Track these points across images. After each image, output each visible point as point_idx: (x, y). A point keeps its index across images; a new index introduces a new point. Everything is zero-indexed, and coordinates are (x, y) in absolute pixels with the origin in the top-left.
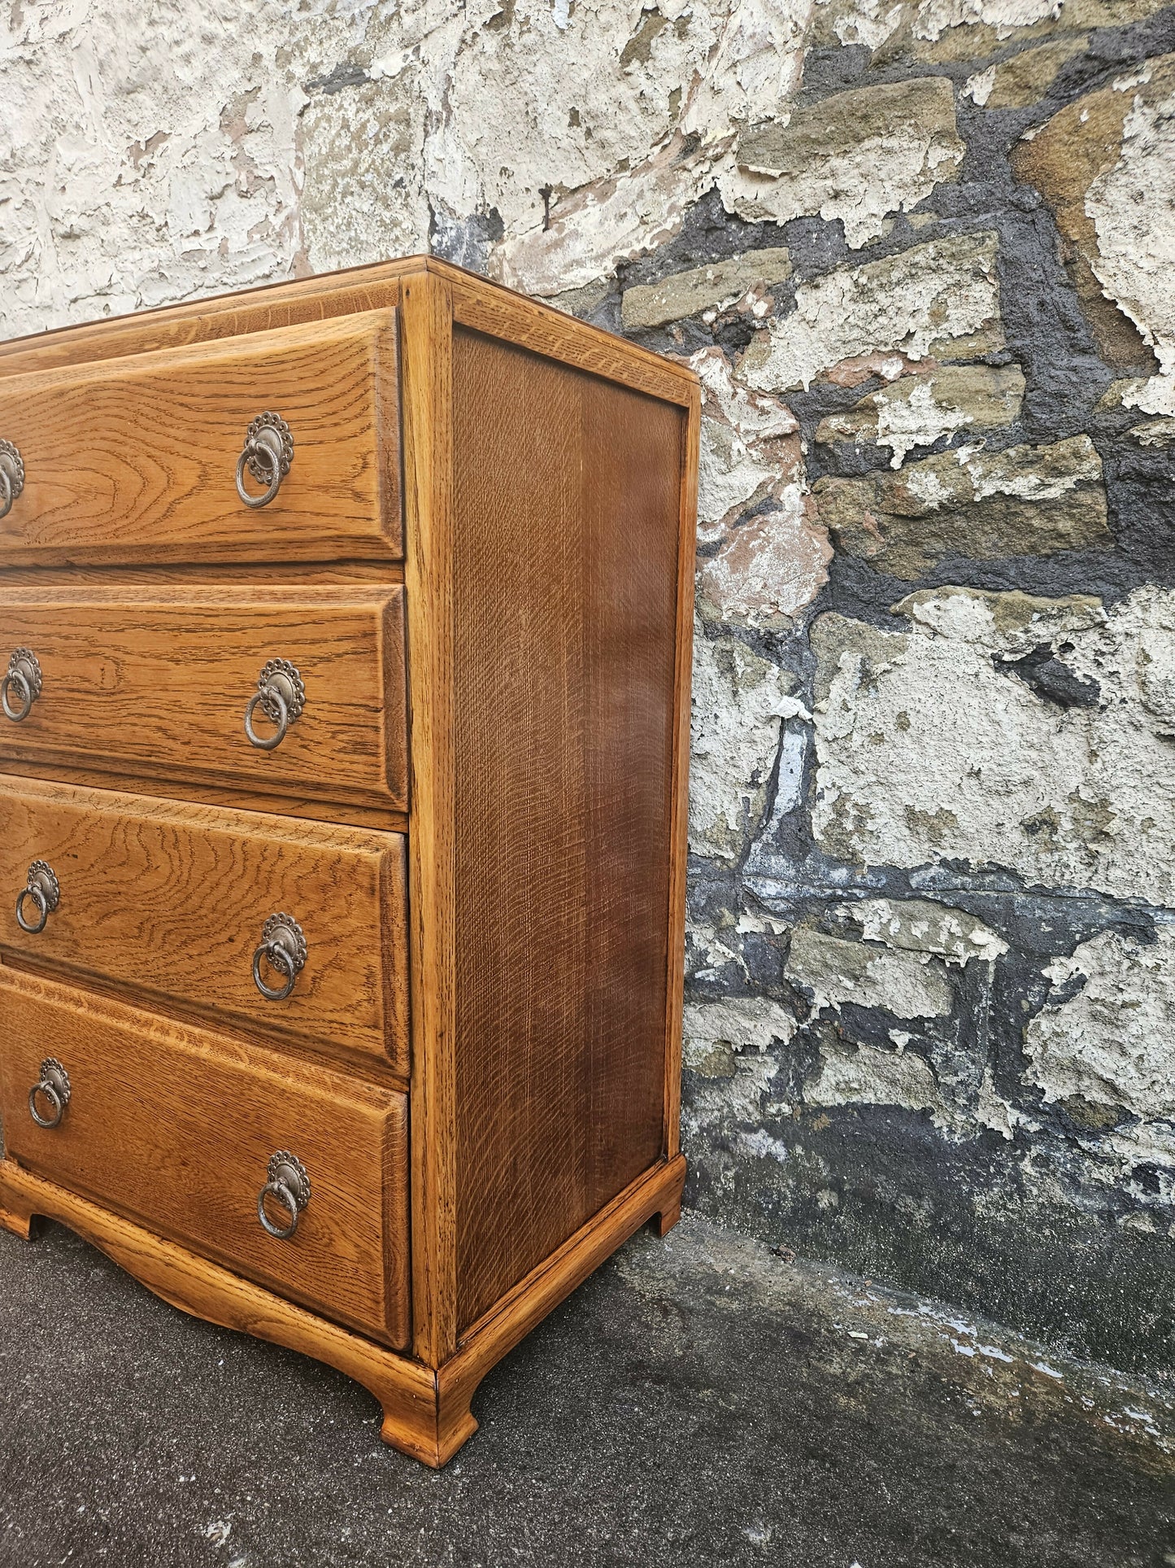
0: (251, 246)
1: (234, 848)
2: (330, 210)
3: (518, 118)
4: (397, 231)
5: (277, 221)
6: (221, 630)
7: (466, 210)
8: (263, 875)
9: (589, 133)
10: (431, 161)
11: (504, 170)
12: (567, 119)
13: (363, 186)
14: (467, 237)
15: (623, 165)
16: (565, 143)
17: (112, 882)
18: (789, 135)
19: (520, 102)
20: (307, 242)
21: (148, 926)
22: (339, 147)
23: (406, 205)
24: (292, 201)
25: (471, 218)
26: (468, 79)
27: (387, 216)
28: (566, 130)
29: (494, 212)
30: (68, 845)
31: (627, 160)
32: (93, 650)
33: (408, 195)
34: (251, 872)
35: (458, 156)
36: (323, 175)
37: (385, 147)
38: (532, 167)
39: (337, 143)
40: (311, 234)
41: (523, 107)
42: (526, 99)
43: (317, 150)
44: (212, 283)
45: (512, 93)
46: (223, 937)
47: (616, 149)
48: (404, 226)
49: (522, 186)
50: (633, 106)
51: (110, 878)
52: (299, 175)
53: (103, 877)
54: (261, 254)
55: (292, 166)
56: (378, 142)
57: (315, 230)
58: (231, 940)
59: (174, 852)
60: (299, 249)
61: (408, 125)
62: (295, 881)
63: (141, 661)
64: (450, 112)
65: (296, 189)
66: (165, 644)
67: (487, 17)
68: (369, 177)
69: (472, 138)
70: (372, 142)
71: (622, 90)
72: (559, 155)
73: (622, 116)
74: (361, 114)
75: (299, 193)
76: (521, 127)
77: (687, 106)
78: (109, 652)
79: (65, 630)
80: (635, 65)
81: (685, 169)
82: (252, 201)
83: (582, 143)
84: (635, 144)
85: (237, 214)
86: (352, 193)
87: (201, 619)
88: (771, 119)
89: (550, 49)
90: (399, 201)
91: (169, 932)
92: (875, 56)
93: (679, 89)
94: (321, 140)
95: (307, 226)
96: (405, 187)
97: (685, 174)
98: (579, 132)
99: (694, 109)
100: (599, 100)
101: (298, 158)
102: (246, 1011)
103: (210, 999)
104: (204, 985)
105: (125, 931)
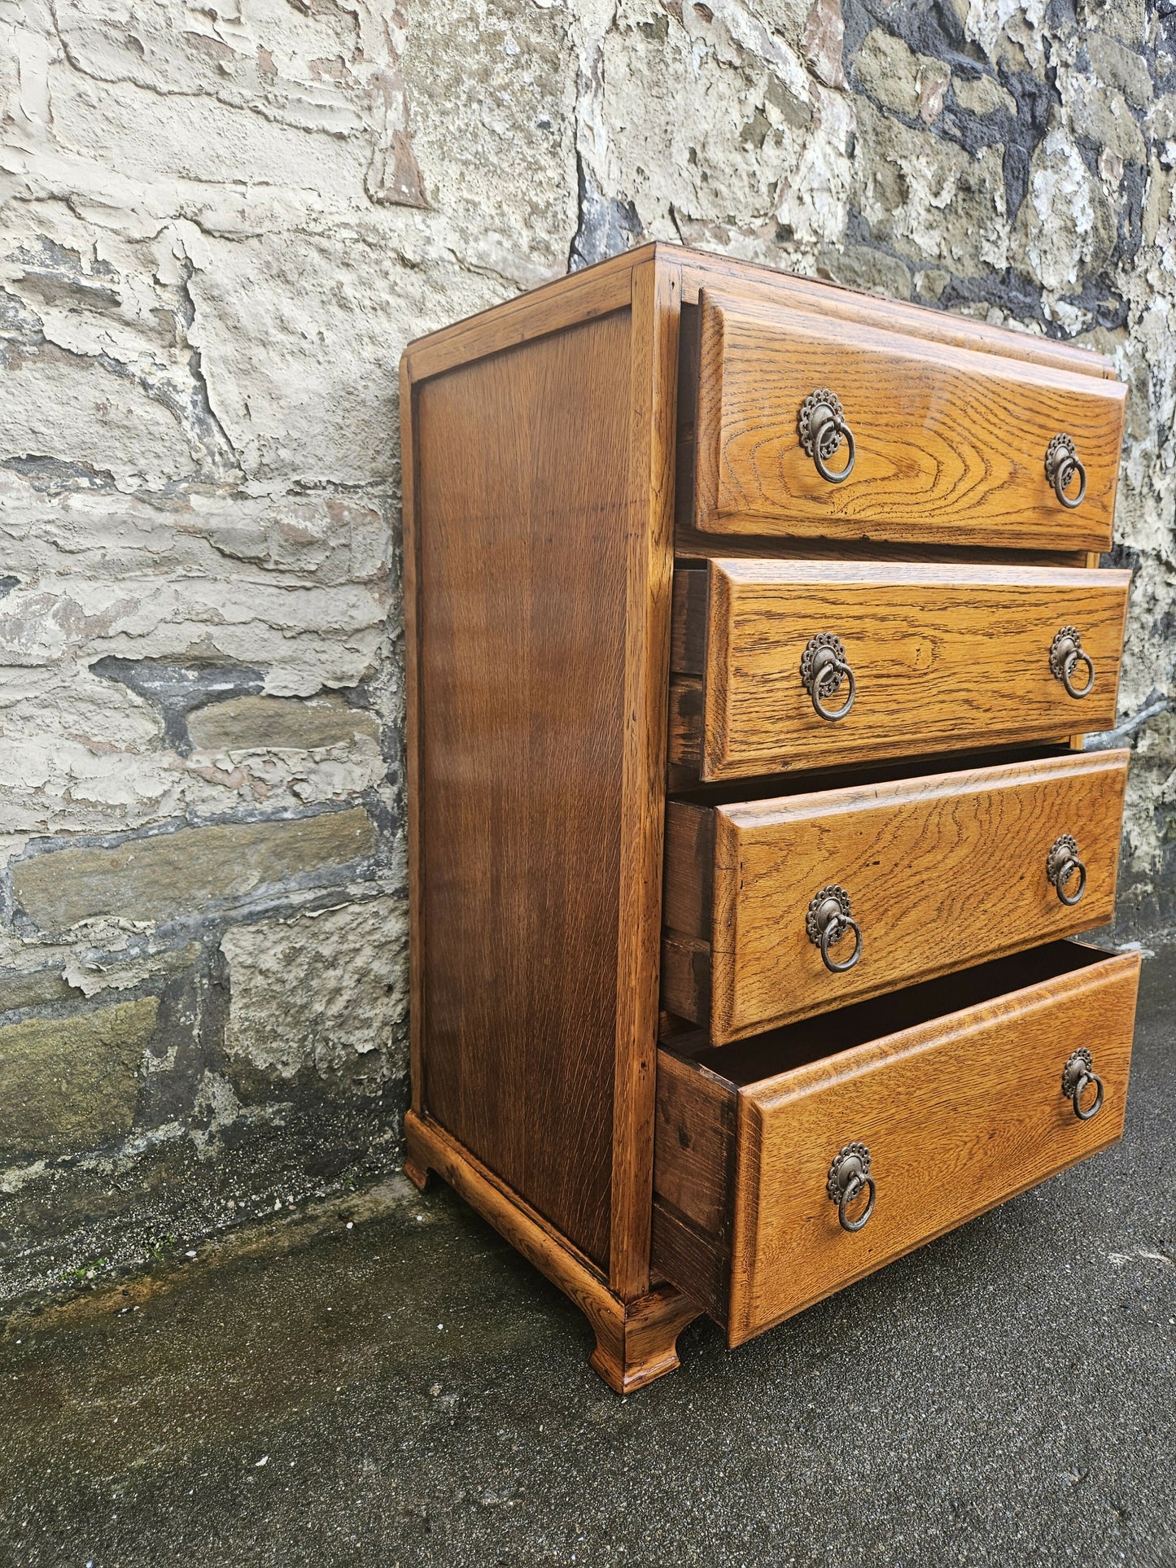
0: (316, 84)
1: (1036, 795)
2: (449, 105)
3: (657, 130)
4: (540, 176)
5: (361, 72)
6: (1031, 605)
7: (611, 191)
9: (705, 177)
10: (581, 123)
11: (640, 171)
12: (687, 155)
13: (499, 103)
14: (608, 218)
15: (731, 220)
16: (685, 174)
17: (916, 874)
18: (842, 260)
19: (663, 118)
20: (412, 127)
21: (948, 903)
22: (464, 38)
23: (554, 155)
24: (382, 61)
25: (613, 200)
26: (616, 66)
27: (528, 152)
28: (685, 163)
29: (632, 204)
30: (870, 853)
31: (734, 217)
32: (911, 630)
33: (557, 144)
35: (603, 132)
36: (440, 58)
37: (527, 77)
38: (663, 183)
39: (461, 31)
40: (419, 118)
41: (663, 123)
42: (668, 119)
43: (431, 22)
44: (237, 101)
45: (654, 104)
46: (1015, 880)
47: (727, 203)
48: (550, 173)
49: (655, 193)
50: (745, 177)
51: (914, 870)
52: (399, 37)
53: (908, 872)
54: (335, 104)
55: (388, 18)
56: (517, 65)
57: (426, 116)
58: (1022, 878)
59: (985, 818)
60: (401, 128)
61: (556, 70)
63: (959, 637)
64: (599, 85)
65: (392, 51)
66: (983, 618)
67: (643, 20)
68: (506, 96)
69: (618, 124)
70: (511, 60)
71: (737, 158)
72: (679, 181)
73: (734, 180)
74: (494, 20)
75: (396, 57)
76: (657, 139)
77: (781, 203)
78: (929, 632)
79: (883, 611)
80: (749, 146)
81: (786, 251)
82: (310, 21)
83: (698, 182)
84: (741, 208)
85: (284, 25)
86: (480, 102)
87: (1016, 596)
88: (833, 243)
89: (688, 87)
90: (545, 145)
92: (875, 231)
93: (776, 185)
94: (436, 14)
95: (414, 107)
96: (553, 134)
97: (784, 255)
98: (697, 173)
99: (785, 206)
100: (716, 154)
101: (397, 12)
102: (1026, 935)
103: (997, 942)
104: (994, 931)
105: (923, 920)
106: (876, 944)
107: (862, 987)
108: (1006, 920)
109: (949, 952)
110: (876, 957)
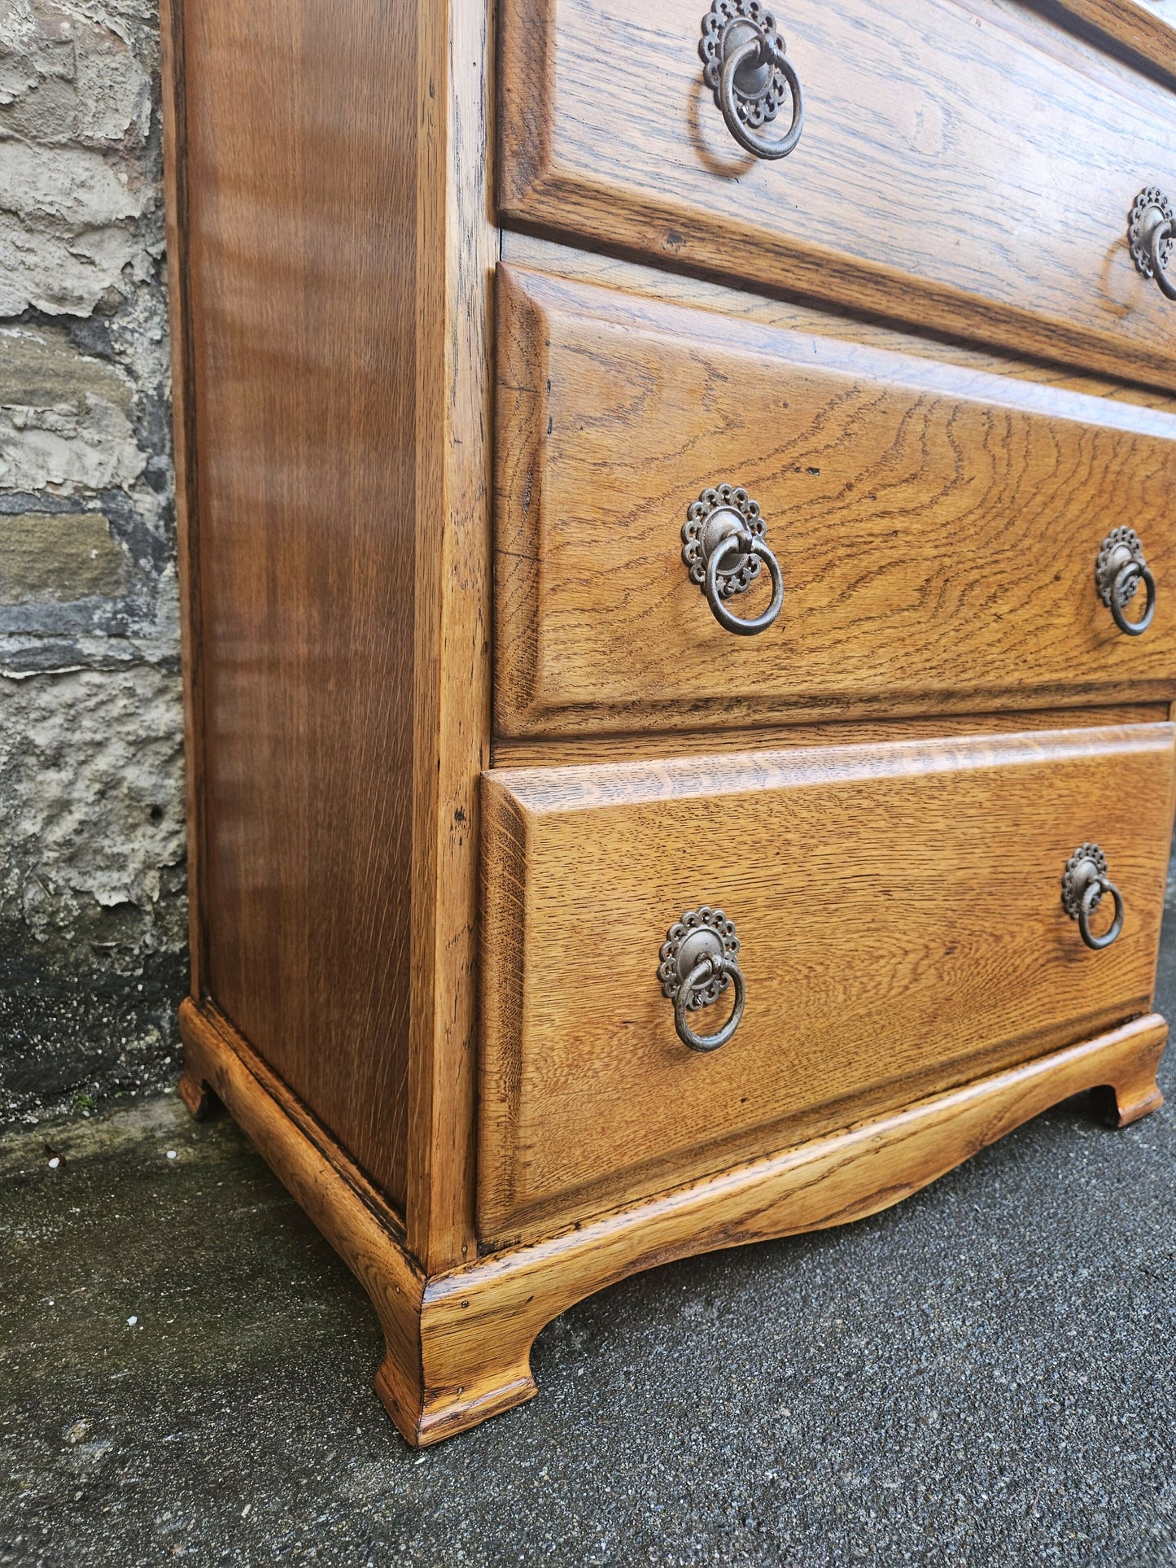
1: (1083, 443)
8: (1111, 477)
17: (884, 514)
21: (937, 583)
30: (801, 447)
34: (1097, 476)
46: (1047, 578)
51: (880, 506)
53: (869, 507)
58: (1057, 578)
59: (1000, 452)
62: (1143, 482)
91: (971, 585)
102: (1061, 675)
103: (1017, 675)
104: (1013, 654)
105: (895, 601)
106: (812, 620)
107: (786, 690)
108: (1032, 642)
109: (938, 669)
110: (811, 642)
